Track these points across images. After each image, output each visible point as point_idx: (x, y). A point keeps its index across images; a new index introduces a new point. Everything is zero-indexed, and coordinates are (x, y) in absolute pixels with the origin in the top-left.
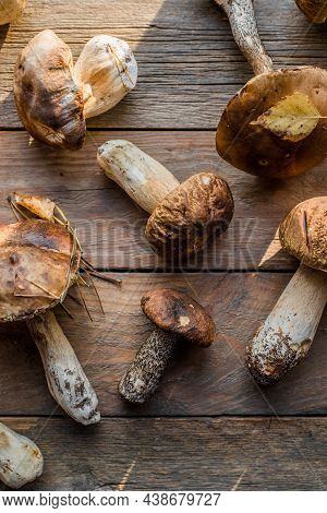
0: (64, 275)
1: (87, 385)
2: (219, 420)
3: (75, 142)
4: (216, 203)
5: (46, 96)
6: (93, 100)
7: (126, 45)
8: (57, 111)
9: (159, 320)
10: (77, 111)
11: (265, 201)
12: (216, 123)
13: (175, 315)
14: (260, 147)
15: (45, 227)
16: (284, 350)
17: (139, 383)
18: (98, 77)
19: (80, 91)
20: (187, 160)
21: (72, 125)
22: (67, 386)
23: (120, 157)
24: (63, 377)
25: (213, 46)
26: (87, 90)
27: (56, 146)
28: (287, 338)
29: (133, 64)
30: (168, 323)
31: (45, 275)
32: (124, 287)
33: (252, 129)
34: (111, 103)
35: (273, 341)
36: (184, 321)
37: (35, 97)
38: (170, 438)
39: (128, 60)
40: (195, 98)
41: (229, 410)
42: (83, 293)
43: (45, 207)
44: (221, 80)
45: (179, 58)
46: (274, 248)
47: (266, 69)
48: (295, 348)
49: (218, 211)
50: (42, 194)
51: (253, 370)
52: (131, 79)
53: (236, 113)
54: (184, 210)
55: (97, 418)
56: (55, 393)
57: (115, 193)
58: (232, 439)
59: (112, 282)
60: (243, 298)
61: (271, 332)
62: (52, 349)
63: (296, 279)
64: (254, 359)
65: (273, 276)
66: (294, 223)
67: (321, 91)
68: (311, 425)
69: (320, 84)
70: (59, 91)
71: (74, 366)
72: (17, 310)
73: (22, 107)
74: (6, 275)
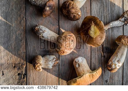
2: (25, 19)
4: (74, 16)
9: (48, 3)
12: (92, 15)
13: (49, 7)
14: (87, 25)
16: (41, 32)
20: (84, 12)
25: (110, 18)
28: (44, 33)
35: (43, 29)
36: (48, 9)
38: (21, 8)
40: (98, 14)
41: (27, 22)
45: (107, 10)
46: (63, 31)
48: (42, 34)
49: (73, 16)
51: (36, 26)
53: (95, 19)
54: (73, 8)
58: (20, 22)
60: (53, 25)
61: (45, 29)
64: (39, 26)
65: (58, 31)
67: (100, 38)
68: (24, 41)
69: (101, 38)
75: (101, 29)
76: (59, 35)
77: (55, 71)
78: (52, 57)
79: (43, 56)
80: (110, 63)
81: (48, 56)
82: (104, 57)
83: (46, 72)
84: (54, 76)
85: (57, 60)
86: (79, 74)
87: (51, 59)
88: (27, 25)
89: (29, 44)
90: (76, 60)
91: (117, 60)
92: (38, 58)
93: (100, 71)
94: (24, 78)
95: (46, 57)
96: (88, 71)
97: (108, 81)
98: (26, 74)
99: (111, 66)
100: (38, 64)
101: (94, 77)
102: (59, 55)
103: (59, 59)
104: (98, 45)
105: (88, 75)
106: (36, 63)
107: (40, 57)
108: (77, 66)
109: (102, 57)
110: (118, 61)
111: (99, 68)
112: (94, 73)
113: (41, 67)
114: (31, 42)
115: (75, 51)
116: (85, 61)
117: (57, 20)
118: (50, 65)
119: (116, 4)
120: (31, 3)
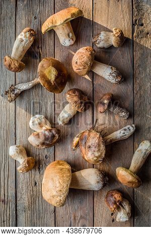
0: (93, 134)
1: (124, 128)
2: (135, 92)
3: (58, 131)
4: (74, 93)
5: (46, 139)
6: (47, 126)
7: (32, 118)
8: (50, 136)
9: (106, 108)
10: (50, 130)
11: (74, 79)
12: (53, 93)
13: (104, 104)
14: (59, 82)
15: (81, 139)
16: (114, 74)
17: (123, 114)
18: (41, 125)
19: (44, 130)
20: (63, 101)
21: (54, 132)
22: (124, 133)
23: (62, 119)
24: (122, 134)
25: (31, 94)
26: (44, 128)
27: (59, 136)
28: (110, 74)
29: (37, 116)
30: (106, 106)
32: (98, 118)
33: (54, 84)
34: (48, 122)
35: (111, 78)
36: (106, 102)
37: (46, 142)
38: (140, 105)
40: (46, 99)
41: (132, 89)
43: (76, 140)
44: (41, 92)
46: (87, 77)
47: (38, 80)
48: (113, 71)
49: (76, 93)
50: (72, 141)
51: (120, 82)
52: (41, 116)
53: (51, 88)
54: (76, 102)
55: (133, 125)
56: (127, 137)
57: (72, 121)
58: (140, 88)
60: (100, 85)
61: (109, 78)
62: (114, 138)
64: (117, 82)
65: (94, 77)
66: (79, 72)
67: (44, 66)
68: (136, 66)
69: (42, 66)
70: (45, 135)
71: (119, 132)
72: (102, 146)
73: (49, 146)
74: (93, 148)
75: (43, 77)
76: (93, 72)
77: (98, 29)
78: (101, 45)
79: (111, 47)
80: (32, 39)
81: (106, 46)
82: (38, 47)
83: (109, 27)
84: (99, 23)
85: (95, 42)
86: (69, 25)
87: (103, 42)
88: (132, 84)
89: (130, 62)
90: (72, 42)
91: (23, 43)
93: (43, 30)
94: (136, 21)
95: (108, 45)
96: (58, 29)
97: (33, 18)
98: (134, 25)
99: (31, 35)
100: (117, 35)
101: (51, 21)
102: (93, 47)
103: (93, 44)
105: (58, 23)
106: (120, 37)
107: (115, 45)
108: (71, 35)
109: (41, 47)
110: (22, 41)
111: (45, 32)
112: (50, 25)
113: (114, 33)
114: (127, 63)
115: (73, 53)
116: (62, 41)
117: (95, 91)
118: (103, 35)
119: (23, 111)
120: (127, 110)
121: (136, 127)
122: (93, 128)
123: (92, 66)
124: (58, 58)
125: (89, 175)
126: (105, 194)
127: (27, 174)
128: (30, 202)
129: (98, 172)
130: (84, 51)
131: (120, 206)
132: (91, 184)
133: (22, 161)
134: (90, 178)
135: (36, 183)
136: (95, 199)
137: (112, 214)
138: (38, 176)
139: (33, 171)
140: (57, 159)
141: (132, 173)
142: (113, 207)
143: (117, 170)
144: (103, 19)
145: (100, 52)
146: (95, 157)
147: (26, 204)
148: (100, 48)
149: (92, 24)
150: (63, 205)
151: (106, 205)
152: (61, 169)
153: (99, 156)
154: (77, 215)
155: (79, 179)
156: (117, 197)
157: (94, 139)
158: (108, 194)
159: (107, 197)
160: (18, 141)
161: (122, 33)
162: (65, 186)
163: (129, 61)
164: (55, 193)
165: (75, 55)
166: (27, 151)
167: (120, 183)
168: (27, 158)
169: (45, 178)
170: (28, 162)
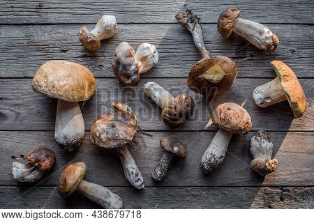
0: (132, 131)
1: (139, 174)
2: (190, 188)
3: (135, 83)
4: (187, 105)
5: (126, 67)
6: (142, 67)
7: (153, 46)
8: (129, 72)
9: (166, 148)
10: (136, 72)
11: (207, 105)
12: (187, 75)
13: (173, 146)
15: (124, 114)
16: (213, 160)
17: (159, 173)
18: (144, 59)
19: (137, 64)
21: (135, 77)
22: (132, 173)
23: (152, 89)
24: (131, 170)
25: (187, 46)
26: (140, 64)
27: (129, 84)
28: (214, 155)
29: (157, 54)
30: (170, 149)
31: (125, 131)
32: (154, 137)
33: (200, 79)
34: (149, 68)
35: (209, 156)
36: (176, 149)
37: (121, 66)
38: (171, 195)
39: (155, 52)
40: (180, 66)
41: (193, 184)
42: (138, 140)
44: (190, 59)
45: (174, 51)
46: (210, 122)
47: (206, 56)
48: (217, 159)
49: (188, 108)
50: (123, 102)
51: (202, 168)
52: (156, 60)
53: (194, 73)
54: (175, 108)
55: (143, 186)
56: (128, 177)
57: (151, 103)
59: (149, 135)
60: (199, 141)
61: (208, 153)
62: (127, 160)
63: (218, 133)
64: (202, 164)
65: (210, 133)
66: (216, 112)
67: (225, 64)
68: (226, 190)
69: (224, 62)
70: (130, 65)
71: (134, 166)
72: (115, 144)
73: (116, 70)
74: (111, 131)
75: (210, 63)
76: (217, 131)
77: (276, 138)
78: (254, 143)
79: (252, 157)
80: (263, 47)
81: (253, 149)
82: (252, 56)
83: (278, 153)
84: (285, 140)
85: (259, 134)
87: (258, 145)
88: (199, 185)
89: (231, 182)
90: (258, 103)
91: (258, 35)
92: (255, 165)
93: (275, 63)
94: (288, 191)
95: (254, 152)
96: (277, 83)
97: (293, 48)
98: (282, 187)
99: (269, 46)
100: (267, 164)
101: (287, 74)
102: (251, 131)
103: (256, 131)
104: (235, 67)
105: (284, 84)
106: (264, 169)
107: (254, 162)
108: (268, 101)
109: (252, 59)
110: (261, 33)
111: (272, 65)
112: (282, 73)
113: (271, 161)
114: (228, 178)
115: (243, 104)
116: (260, 88)
117: (191, 134)
118: (267, 145)
119: (164, 35)
120: (164, 178)
121: (142, 189)
122: (140, 131)
123: (224, 131)
124: (236, 83)
125: (76, 126)
126: (50, 146)
127: (76, 40)
128: (39, 44)
129: (79, 137)
130: (245, 120)
131: (33, 168)
132: (63, 128)
133: (95, 33)
134: (71, 127)
135: (64, 51)
136: (43, 133)
137: (22, 156)
138: (75, 54)
139: (81, 47)
140: (97, 81)
141: (77, 184)
142: (32, 157)
143: (82, 163)
144: (290, 146)
145: (244, 141)
146: (100, 134)
147: (36, 39)
148: (250, 140)
149: (284, 130)
150: (35, 90)
151: (35, 148)
152: (83, 88)
153: (100, 140)
154: (22, 108)
155: (71, 111)
156: (46, 164)
157: (124, 132)
158: (50, 151)
159: (45, 149)
160: (123, 27)
161: (270, 171)
162: (61, 93)
163: (232, 180)
164: (50, 78)
165: (241, 107)
166: (109, 40)
167: (65, 168)
168: (98, 39)
169: (71, 66)
170: (93, 42)
